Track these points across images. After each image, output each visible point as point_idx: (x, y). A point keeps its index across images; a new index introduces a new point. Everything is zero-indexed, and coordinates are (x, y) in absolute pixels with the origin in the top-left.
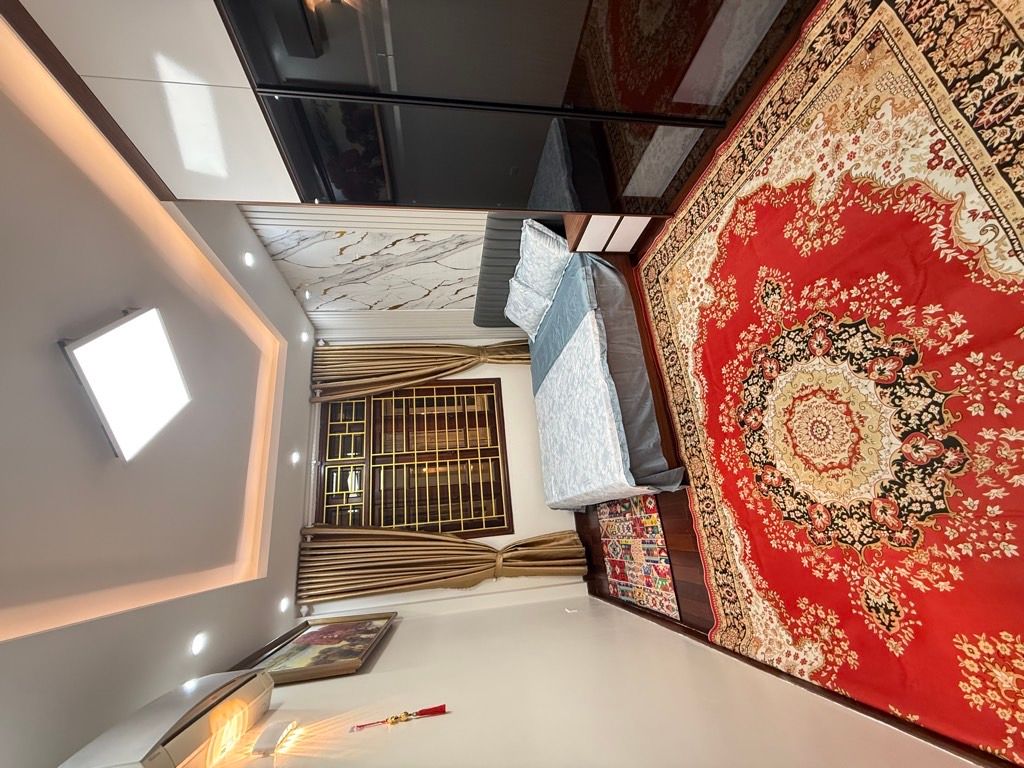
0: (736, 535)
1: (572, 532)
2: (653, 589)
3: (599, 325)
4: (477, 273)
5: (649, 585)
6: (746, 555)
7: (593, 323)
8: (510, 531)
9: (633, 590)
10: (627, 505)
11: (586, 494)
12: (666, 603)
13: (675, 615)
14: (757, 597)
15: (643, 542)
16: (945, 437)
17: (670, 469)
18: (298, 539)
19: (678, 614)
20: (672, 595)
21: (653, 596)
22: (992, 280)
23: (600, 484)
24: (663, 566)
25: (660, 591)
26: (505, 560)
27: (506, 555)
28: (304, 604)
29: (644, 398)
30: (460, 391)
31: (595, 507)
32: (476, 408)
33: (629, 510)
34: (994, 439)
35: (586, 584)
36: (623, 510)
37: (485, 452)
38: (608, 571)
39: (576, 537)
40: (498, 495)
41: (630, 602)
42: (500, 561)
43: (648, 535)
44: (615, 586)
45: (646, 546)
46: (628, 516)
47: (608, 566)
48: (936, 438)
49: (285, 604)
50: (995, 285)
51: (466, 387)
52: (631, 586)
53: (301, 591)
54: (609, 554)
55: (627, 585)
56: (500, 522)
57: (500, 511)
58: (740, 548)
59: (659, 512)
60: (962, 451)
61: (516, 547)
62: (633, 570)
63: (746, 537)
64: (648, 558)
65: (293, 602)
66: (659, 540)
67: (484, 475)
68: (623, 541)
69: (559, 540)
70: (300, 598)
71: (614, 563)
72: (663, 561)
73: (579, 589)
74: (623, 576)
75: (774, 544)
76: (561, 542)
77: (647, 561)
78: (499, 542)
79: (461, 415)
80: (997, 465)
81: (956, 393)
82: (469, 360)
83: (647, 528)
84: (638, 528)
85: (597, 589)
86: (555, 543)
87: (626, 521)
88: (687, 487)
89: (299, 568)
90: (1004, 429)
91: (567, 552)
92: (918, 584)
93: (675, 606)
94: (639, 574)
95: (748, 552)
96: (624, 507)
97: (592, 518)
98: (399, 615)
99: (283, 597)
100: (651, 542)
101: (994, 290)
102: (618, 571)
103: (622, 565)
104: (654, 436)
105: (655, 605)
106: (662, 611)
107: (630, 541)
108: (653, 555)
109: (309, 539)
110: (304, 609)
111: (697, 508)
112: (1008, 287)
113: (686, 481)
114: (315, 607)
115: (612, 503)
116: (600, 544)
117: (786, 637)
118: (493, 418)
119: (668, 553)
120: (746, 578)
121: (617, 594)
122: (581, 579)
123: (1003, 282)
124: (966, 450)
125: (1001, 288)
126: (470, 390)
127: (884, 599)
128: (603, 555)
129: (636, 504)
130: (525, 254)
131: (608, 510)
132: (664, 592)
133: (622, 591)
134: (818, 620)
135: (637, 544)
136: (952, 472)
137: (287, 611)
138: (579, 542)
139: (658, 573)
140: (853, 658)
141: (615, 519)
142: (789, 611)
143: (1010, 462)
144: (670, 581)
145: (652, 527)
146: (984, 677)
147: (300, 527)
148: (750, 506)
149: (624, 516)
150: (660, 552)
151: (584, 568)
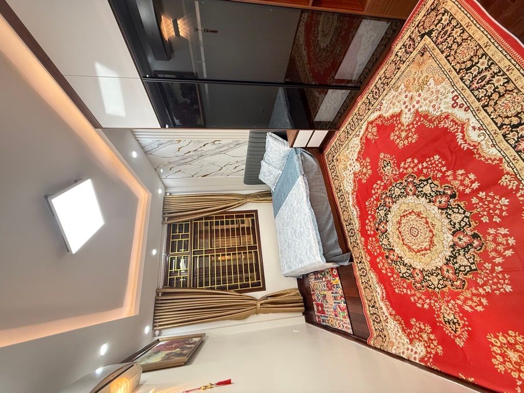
0: (378, 287)
1: (296, 289)
2: (338, 318)
3: (305, 182)
4: (245, 158)
5: (336, 316)
6: (383, 297)
7: (302, 182)
8: (264, 289)
9: (328, 319)
10: (323, 273)
11: (302, 268)
12: (345, 325)
13: (350, 331)
14: (390, 319)
15: (332, 293)
16: (472, 233)
17: (343, 253)
18: (155, 294)
20: (348, 321)
21: (339, 322)
22: (485, 158)
23: (308, 262)
24: (343, 305)
25: (342, 319)
26: (261, 304)
27: (262, 302)
28: (157, 330)
29: (329, 218)
30: (237, 216)
31: (307, 275)
32: (246, 225)
33: (324, 276)
34: (495, 233)
35: (304, 317)
36: (321, 276)
37: (250, 248)
38: (315, 309)
39: (298, 291)
40: (257, 270)
41: (327, 326)
42: (259, 305)
43: (334, 289)
44: (319, 317)
45: (334, 295)
46: (324, 279)
47: (315, 306)
48: (468, 234)
49: (147, 329)
50: (487, 160)
51: (240, 215)
52: (327, 317)
53: (156, 322)
54: (315, 300)
55: (325, 317)
56: (259, 284)
57: (258, 278)
58: (380, 293)
59: (339, 276)
60: (481, 240)
61: (267, 297)
62: (328, 308)
63: (383, 288)
64: (335, 301)
65: (152, 329)
66: (340, 291)
67: (249, 259)
68: (322, 293)
69: (289, 293)
70: (155, 326)
71: (318, 305)
72: (343, 302)
73: (300, 319)
74: (323, 312)
75: (397, 291)
76: (290, 295)
77: (335, 303)
78: (258, 295)
79: (238, 229)
80: (497, 246)
81: (475, 211)
82: (241, 201)
83: (334, 285)
84: (329, 285)
85: (310, 320)
87: (323, 282)
88: (352, 263)
89: (155, 310)
90: (498, 228)
91: (293, 300)
92: (467, 308)
93: (350, 327)
94: (331, 310)
95: (384, 295)
96: (322, 275)
97: (306, 281)
98: (206, 335)
99: (146, 326)
100: (336, 293)
101: (487, 162)
102: (320, 309)
103: (322, 306)
104: (335, 237)
105: (340, 327)
106: (343, 330)
107: (326, 293)
108: (337, 299)
109: (160, 295)
110: (157, 332)
111: (358, 274)
112: (493, 161)
113: (351, 260)
114: (162, 331)
115: (315, 273)
116: (311, 295)
117: (407, 340)
118: (254, 230)
119: (345, 298)
120: (384, 309)
121: (320, 322)
122: (301, 314)
123: (491, 159)
124: (482, 239)
125: (490, 161)
126: (243, 216)
127: (452, 317)
128: (312, 301)
129: (328, 273)
130: (268, 149)
131: (313, 277)
132: (344, 319)
133: (323, 320)
134: (421, 330)
135: (329, 294)
136: (477, 250)
137: (148, 333)
138: (300, 294)
139: (341, 309)
140: (440, 349)
141: (317, 281)
142: (407, 326)
143: (503, 244)
144: (347, 313)
145: (336, 285)
146: (503, 355)
147: (156, 288)
148: (384, 271)
149: (322, 279)
150: (341, 298)
151: (303, 308)
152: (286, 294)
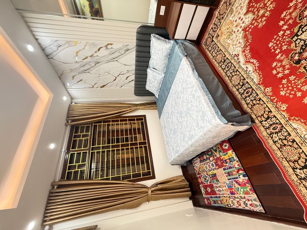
1: (181, 176)
2: (236, 196)
3: (189, 61)
4: (134, 67)
5: (232, 193)
7: (186, 61)
8: (154, 177)
9: (221, 198)
10: (210, 153)
12: (249, 203)
13: (259, 209)
15: (224, 169)
17: (242, 116)
19: (262, 208)
20: (254, 196)
21: (238, 200)
24: (242, 179)
25: (243, 196)
26: (152, 192)
27: (152, 189)
28: (47, 225)
30: (129, 120)
31: (191, 162)
32: (136, 126)
33: (212, 155)
35: (191, 201)
36: (208, 156)
37: (140, 143)
38: (203, 192)
39: (183, 178)
40: (147, 162)
41: (220, 207)
42: (150, 192)
43: (227, 164)
44: (208, 199)
45: (227, 171)
46: (211, 159)
47: (203, 190)
51: (132, 119)
52: (219, 197)
53: (46, 217)
54: (202, 182)
55: (216, 197)
56: (149, 173)
57: (148, 169)
59: (233, 148)
61: (157, 184)
62: (220, 187)
64: (229, 177)
66: (236, 164)
67: (140, 153)
68: (210, 173)
69: (176, 180)
71: (205, 187)
72: (241, 176)
73: (189, 204)
74: (213, 192)
76: (177, 181)
77: (229, 179)
78: (149, 183)
79: (130, 130)
82: (133, 108)
83: (225, 160)
84: (219, 163)
85: (197, 204)
86: (175, 182)
87: (210, 161)
88: (254, 124)
91: (181, 185)
93: (258, 203)
94: (224, 188)
96: (208, 155)
100: (230, 168)
102: (209, 190)
103: (211, 186)
104: (228, 102)
105: (240, 205)
106: (246, 208)
107: (215, 172)
108: (232, 175)
109: (56, 188)
113: (253, 121)
115: (201, 155)
116: (197, 179)
118: (143, 130)
119: (244, 170)
121: (210, 203)
122: (188, 199)
126: (134, 120)
128: (199, 184)
129: (216, 151)
131: (199, 160)
132: (246, 196)
133: (214, 201)
135: (220, 173)
138: (185, 180)
139: (239, 185)
141: (203, 163)
144: (250, 188)
145: (229, 159)
149: (209, 159)
150: (238, 172)
151: (190, 193)
152: (173, 180)
